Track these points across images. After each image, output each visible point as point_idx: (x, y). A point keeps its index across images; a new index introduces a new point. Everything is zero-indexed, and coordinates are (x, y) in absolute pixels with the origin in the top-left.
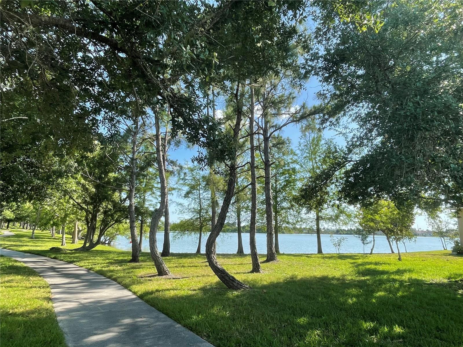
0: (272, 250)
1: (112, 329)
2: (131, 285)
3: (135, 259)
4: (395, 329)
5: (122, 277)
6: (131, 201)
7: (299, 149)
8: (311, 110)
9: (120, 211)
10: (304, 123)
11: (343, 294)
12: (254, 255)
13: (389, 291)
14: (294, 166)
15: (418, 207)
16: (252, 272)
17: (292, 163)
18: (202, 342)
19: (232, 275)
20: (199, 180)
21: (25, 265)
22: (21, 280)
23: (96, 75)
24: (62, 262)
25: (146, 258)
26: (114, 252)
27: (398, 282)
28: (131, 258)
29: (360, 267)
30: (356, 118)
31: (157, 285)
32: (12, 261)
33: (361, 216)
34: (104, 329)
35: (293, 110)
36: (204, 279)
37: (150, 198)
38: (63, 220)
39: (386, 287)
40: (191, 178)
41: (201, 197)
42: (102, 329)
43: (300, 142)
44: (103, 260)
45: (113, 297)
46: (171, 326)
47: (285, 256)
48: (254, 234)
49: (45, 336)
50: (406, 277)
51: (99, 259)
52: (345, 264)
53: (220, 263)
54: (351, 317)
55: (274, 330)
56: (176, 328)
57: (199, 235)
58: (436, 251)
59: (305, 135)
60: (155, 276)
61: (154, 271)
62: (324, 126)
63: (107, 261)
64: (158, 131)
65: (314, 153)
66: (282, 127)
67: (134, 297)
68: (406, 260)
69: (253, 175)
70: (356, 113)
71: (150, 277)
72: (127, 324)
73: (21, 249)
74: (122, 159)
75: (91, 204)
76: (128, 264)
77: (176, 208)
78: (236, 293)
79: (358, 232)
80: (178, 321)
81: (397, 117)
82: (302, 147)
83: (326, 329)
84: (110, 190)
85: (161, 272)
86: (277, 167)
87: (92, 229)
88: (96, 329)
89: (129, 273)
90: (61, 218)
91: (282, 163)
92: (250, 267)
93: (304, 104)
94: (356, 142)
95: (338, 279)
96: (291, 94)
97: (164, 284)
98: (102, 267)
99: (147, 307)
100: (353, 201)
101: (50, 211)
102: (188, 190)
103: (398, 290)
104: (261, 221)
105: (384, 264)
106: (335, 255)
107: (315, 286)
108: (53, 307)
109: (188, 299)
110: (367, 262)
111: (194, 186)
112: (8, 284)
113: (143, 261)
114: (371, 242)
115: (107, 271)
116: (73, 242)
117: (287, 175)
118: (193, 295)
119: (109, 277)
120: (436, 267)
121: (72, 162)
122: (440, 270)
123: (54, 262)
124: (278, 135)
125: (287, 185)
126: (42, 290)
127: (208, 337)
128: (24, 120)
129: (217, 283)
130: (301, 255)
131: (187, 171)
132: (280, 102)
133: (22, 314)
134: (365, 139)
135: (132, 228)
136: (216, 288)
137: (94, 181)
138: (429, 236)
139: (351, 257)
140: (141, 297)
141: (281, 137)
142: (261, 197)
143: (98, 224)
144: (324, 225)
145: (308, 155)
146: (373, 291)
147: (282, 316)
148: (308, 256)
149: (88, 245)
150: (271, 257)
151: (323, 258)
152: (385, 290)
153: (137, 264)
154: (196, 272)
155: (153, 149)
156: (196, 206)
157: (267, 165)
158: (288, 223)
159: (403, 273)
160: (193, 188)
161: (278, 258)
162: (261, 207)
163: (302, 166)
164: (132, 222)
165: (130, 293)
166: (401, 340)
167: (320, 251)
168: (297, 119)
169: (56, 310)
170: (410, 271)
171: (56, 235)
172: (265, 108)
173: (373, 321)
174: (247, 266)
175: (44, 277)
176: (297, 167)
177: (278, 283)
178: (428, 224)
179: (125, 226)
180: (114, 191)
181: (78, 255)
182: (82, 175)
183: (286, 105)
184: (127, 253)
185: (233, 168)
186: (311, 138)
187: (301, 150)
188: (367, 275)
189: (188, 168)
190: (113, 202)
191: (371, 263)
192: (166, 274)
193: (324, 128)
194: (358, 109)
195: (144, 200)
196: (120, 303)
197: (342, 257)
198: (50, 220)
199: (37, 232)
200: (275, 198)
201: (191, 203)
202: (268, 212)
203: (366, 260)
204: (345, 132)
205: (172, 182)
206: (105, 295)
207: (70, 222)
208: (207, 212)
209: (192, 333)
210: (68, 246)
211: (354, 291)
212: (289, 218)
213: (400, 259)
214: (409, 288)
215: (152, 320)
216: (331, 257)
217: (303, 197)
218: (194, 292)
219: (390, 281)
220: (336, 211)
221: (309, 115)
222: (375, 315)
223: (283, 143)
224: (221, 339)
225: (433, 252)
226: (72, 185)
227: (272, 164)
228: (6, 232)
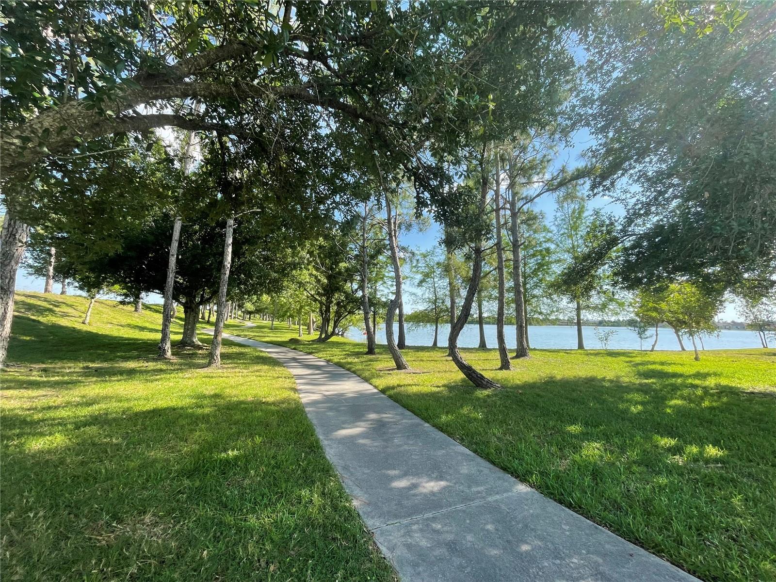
0: (523, 345)
1: (359, 423)
2: (372, 379)
3: (371, 351)
4: (708, 450)
5: (360, 370)
6: (363, 292)
7: (554, 224)
8: (572, 174)
9: (353, 302)
10: (561, 192)
11: (622, 399)
12: (503, 350)
13: (688, 399)
14: (548, 245)
15: (730, 292)
16: (501, 369)
17: (545, 242)
18: (455, 445)
19: (481, 372)
20: (433, 267)
21: (270, 355)
22: (269, 370)
23: (329, 155)
24: (301, 353)
25: (382, 350)
26: (349, 344)
27: (699, 389)
28: (367, 350)
29: (640, 367)
30: (639, 178)
31: (398, 379)
32: (257, 351)
33: (637, 304)
34: (352, 423)
35: (548, 177)
36: (447, 375)
37: (382, 288)
38: (299, 312)
39: (682, 394)
40: (424, 265)
41: (436, 285)
42: (349, 424)
43: (555, 216)
44: (340, 351)
45: (355, 390)
46: (418, 425)
47: (538, 352)
48: (503, 328)
49: (297, 427)
50: (711, 382)
51: (336, 351)
52: (618, 363)
53: (467, 359)
54: (639, 429)
55: (539, 437)
56: (424, 427)
57: (435, 327)
58: (751, 350)
59: (562, 207)
60: (394, 369)
61: (393, 364)
62: (595, 192)
63: (344, 353)
64: (389, 214)
65: (575, 228)
66: (534, 198)
67: (376, 391)
68: (705, 360)
69: (500, 257)
70: (640, 171)
71: (389, 370)
72: (373, 420)
73: (264, 340)
74: (351, 248)
75: (324, 295)
76: (365, 356)
77: (409, 297)
78: (486, 392)
79: (631, 323)
80: (426, 420)
81: (724, 167)
82: (559, 222)
83: (607, 442)
84: (341, 281)
85: (400, 366)
86: (526, 248)
87: (326, 321)
88: (344, 422)
89: (367, 366)
90: (297, 310)
91: (533, 243)
92: (499, 364)
93: (564, 167)
94: (640, 209)
95: (611, 381)
96: (545, 156)
97: (404, 379)
98: (340, 359)
99: (391, 402)
100: (632, 284)
101: (285, 303)
102: (422, 278)
103: (702, 398)
104: (510, 311)
105: (674, 364)
106: (602, 352)
107: (582, 388)
108: (300, 398)
109: (433, 395)
110: (649, 362)
111: (428, 274)
112: (258, 374)
113: (378, 353)
114: (651, 336)
115: (345, 363)
116: (309, 333)
117: (539, 257)
118: (438, 393)
119: (348, 370)
120: (757, 370)
121: (304, 253)
122: (763, 374)
123: (295, 352)
124: (528, 209)
125: (539, 268)
126: (288, 381)
127: (462, 440)
128: (257, 213)
129: (463, 380)
130: (558, 351)
131: (419, 257)
132: (531, 168)
133: (274, 404)
134: (653, 205)
135: (366, 319)
136: (462, 386)
137: (326, 272)
138: (734, 329)
139: (624, 354)
140: (383, 391)
141: (532, 211)
142: (509, 284)
143: (332, 316)
144: (586, 315)
145: (566, 231)
146: (664, 399)
147: (547, 423)
148: (566, 351)
149: (323, 336)
150: (521, 352)
151: (588, 355)
152: (683, 398)
153: (374, 356)
154: (437, 367)
155: (382, 236)
156: (431, 296)
157: (516, 246)
158: (541, 313)
159: (705, 377)
160: (427, 275)
161: (530, 354)
162: (509, 296)
163: (558, 246)
164: (366, 313)
165: (371, 387)
166: (720, 465)
167: (581, 346)
168: (551, 187)
169: (303, 401)
170: (715, 374)
171: (293, 326)
172: (512, 177)
173: (673, 437)
174: (494, 362)
175: (287, 367)
176: (553, 247)
178: (738, 313)
180: (346, 281)
181: (315, 346)
182: (314, 266)
183: (538, 170)
184: (362, 345)
185: (478, 251)
186: (570, 210)
187: (557, 226)
188: (651, 377)
189: (421, 254)
190: (345, 293)
191: (654, 363)
192: (405, 368)
193: (595, 195)
194: (644, 165)
195: (376, 290)
197: (612, 354)
198: (287, 312)
199: (276, 323)
200: (525, 284)
201: (424, 293)
202: (517, 301)
203: (646, 359)
204: (624, 197)
205: (405, 270)
206: (347, 387)
207: (306, 313)
208: (443, 302)
209: (442, 433)
210: (305, 338)
211: (637, 397)
212: (542, 307)
213: (697, 359)
214: (719, 397)
215: (398, 417)
216: (597, 354)
217: (565, 282)
218: (437, 389)
219: (686, 387)
220: (603, 299)
221: (570, 181)
222: (674, 429)
223: (535, 218)
224: (476, 443)
225: (746, 350)
226: (305, 275)
227: (521, 244)
228: (249, 324)
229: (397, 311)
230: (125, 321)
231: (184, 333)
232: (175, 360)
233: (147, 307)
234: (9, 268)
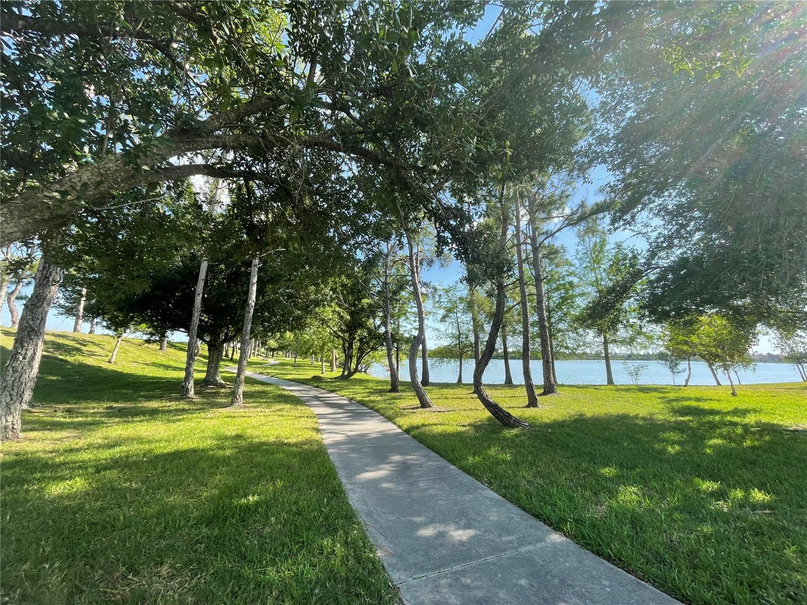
0: (550, 381)
1: (382, 466)
2: (395, 418)
3: (394, 389)
4: (754, 494)
5: (384, 408)
6: (386, 328)
7: (576, 258)
8: (592, 209)
9: (376, 338)
10: (582, 227)
11: (657, 439)
12: (529, 387)
13: (729, 438)
14: (571, 279)
15: (762, 324)
16: (528, 406)
17: (568, 275)
18: (483, 489)
19: (507, 410)
20: (455, 302)
21: (292, 394)
22: (291, 409)
23: (351, 196)
24: (323, 391)
25: (405, 387)
26: (372, 381)
27: (739, 427)
28: (390, 387)
29: (674, 404)
30: (659, 212)
31: (422, 418)
32: (280, 390)
33: (667, 338)
34: (376, 465)
35: (567, 211)
36: (473, 413)
37: (404, 324)
38: (322, 348)
39: (722, 433)
40: (446, 300)
41: (459, 320)
42: (372, 466)
43: (577, 250)
44: (363, 389)
46: (444, 467)
47: (566, 388)
48: (528, 363)
49: (319, 470)
50: (751, 419)
51: (358, 388)
52: (650, 400)
53: (493, 396)
54: (678, 472)
55: (572, 481)
56: (451, 470)
58: (791, 384)
59: (583, 241)
60: (418, 408)
61: (417, 402)
62: (616, 226)
63: (367, 390)
64: (411, 251)
65: (597, 261)
66: (555, 233)
67: (400, 431)
68: (745, 396)
69: (523, 291)
70: (660, 205)
71: (413, 408)
72: (397, 462)
73: (286, 378)
74: (373, 284)
75: (347, 332)
76: (388, 394)
77: (432, 333)
78: (514, 432)
79: (661, 357)
80: (452, 462)
82: (580, 255)
83: (645, 486)
84: (364, 317)
85: (424, 404)
86: (549, 282)
87: (349, 357)
88: (367, 465)
89: (390, 404)
90: (320, 346)
91: (556, 277)
92: (526, 401)
93: (583, 202)
94: (662, 242)
95: (644, 419)
96: (563, 192)
97: (429, 418)
98: (363, 397)
99: (415, 443)
100: (660, 317)
101: (308, 340)
102: (445, 313)
103: (743, 437)
104: (535, 345)
105: (711, 400)
106: (633, 387)
107: (614, 427)
108: (322, 439)
109: (458, 435)
110: (683, 398)
111: (450, 309)
112: (280, 413)
113: (402, 391)
114: (684, 371)
115: (368, 401)
116: (332, 370)
117: (563, 291)
118: (464, 432)
119: (372, 408)
120: (799, 406)
121: (327, 290)
123: (317, 391)
124: (549, 244)
125: (563, 302)
126: (310, 420)
127: (490, 483)
128: (281, 252)
129: (489, 419)
130: (587, 387)
131: (441, 293)
132: (551, 203)
133: (296, 445)
134: (676, 238)
135: (389, 356)
136: (489, 425)
137: (348, 309)
138: (771, 362)
139: (656, 389)
140: (407, 431)
141: (553, 246)
142: (533, 318)
143: (355, 352)
144: (614, 349)
145: (589, 264)
146: (703, 438)
147: (579, 464)
148: (596, 387)
149: (346, 373)
150: (549, 389)
151: (618, 390)
152: (722, 437)
153: (397, 394)
154: (462, 405)
155: (405, 272)
156: (454, 331)
157: (538, 280)
158: (567, 348)
159: (745, 414)
160: (449, 311)
161: (558, 390)
162: (534, 330)
163: (581, 279)
164: (389, 350)
165: (394, 427)
166: (768, 511)
167: (610, 381)
168: (571, 222)
169: (326, 442)
170: (755, 411)
171: (315, 363)
172: (531, 212)
173: (715, 480)
174: (521, 399)
175: (310, 406)
176: (576, 280)
177: (564, 421)
178: (773, 346)
179: (380, 353)
180: (368, 317)
181: (337, 383)
182: (337, 303)
183: (558, 206)
184: (386, 382)
185: (501, 287)
186: (591, 244)
187: (580, 259)
188: (686, 414)
189: (443, 290)
190: (367, 329)
191: (689, 399)
192: (430, 406)
193: (616, 229)
194: (663, 199)
195: (398, 326)
196: (385, 437)
197: (643, 389)
198: (310, 348)
199: (299, 360)
200: (549, 318)
201: (448, 328)
202: (542, 335)
203: (681, 395)
204: (645, 231)
205: (427, 305)
206: (370, 427)
207: (328, 350)
208: (467, 338)
209: (469, 477)
210: (328, 375)
211: (674, 436)
212: (568, 342)
213: (734, 394)
214: (761, 436)
215: (423, 459)
216: (628, 390)
217: (591, 316)
218: (463, 429)
219: (725, 425)
220: (631, 333)
221: (589, 215)
222: (716, 471)
223: (556, 252)
224: (505, 488)
225: (785, 384)
226: (328, 312)
227: (544, 278)
228: (271, 361)
229: (421, 347)
230: (149, 360)
231: (208, 372)
232: (197, 399)
233: (172, 345)
234: (41, 309)
